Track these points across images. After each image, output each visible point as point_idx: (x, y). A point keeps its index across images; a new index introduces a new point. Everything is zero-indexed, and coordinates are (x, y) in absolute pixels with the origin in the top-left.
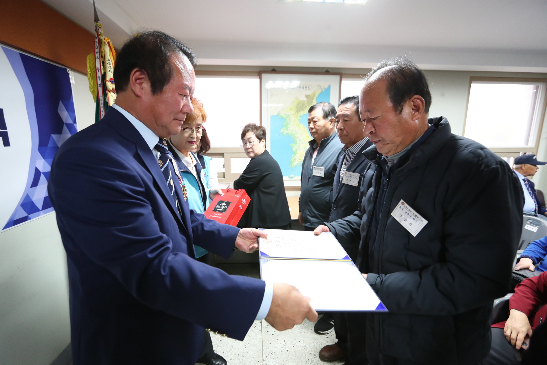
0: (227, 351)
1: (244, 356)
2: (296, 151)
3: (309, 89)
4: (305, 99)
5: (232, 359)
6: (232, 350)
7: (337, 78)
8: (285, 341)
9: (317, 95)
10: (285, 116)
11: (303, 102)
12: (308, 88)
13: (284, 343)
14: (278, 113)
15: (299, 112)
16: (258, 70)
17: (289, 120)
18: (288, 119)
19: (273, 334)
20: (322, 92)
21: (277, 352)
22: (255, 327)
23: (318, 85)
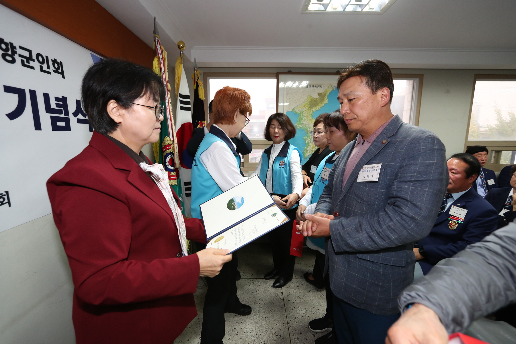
0: (255, 314)
1: (270, 319)
2: (309, 143)
4: (318, 97)
5: (260, 321)
6: (259, 314)
8: (305, 309)
9: (328, 93)
10: (299, 112)
11: (315, 99)
12: (320, 87)
13: (305, 310)
14: (293, 109)
15: (312, 108)
16: (275, 71)
17: (303, 115)
18: (301, 114)
19: (294, 303)
20: (333, 90)
21: (300, 317)
22: (277, 296)
23: (330, 84)
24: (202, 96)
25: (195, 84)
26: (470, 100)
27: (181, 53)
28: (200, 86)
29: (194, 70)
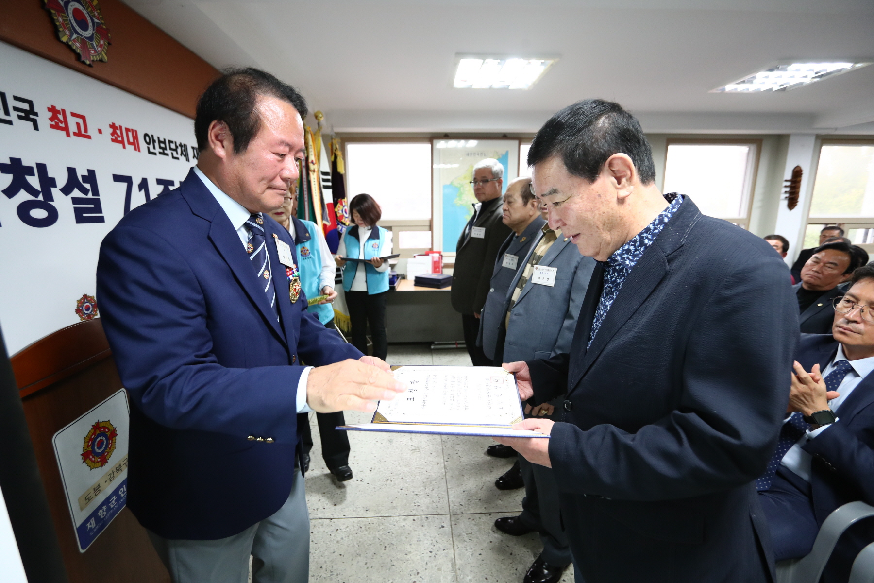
3: (485, 155)
7: (516, 143)
10: (458, 185)
14: (452, 182)
16: (429, 136)
18: (462, 188)
23: (495, 151)
24: (341, 170)
25: (332, 155)
27: (319, 124)
28: (338, 158)
29: (332, 139)
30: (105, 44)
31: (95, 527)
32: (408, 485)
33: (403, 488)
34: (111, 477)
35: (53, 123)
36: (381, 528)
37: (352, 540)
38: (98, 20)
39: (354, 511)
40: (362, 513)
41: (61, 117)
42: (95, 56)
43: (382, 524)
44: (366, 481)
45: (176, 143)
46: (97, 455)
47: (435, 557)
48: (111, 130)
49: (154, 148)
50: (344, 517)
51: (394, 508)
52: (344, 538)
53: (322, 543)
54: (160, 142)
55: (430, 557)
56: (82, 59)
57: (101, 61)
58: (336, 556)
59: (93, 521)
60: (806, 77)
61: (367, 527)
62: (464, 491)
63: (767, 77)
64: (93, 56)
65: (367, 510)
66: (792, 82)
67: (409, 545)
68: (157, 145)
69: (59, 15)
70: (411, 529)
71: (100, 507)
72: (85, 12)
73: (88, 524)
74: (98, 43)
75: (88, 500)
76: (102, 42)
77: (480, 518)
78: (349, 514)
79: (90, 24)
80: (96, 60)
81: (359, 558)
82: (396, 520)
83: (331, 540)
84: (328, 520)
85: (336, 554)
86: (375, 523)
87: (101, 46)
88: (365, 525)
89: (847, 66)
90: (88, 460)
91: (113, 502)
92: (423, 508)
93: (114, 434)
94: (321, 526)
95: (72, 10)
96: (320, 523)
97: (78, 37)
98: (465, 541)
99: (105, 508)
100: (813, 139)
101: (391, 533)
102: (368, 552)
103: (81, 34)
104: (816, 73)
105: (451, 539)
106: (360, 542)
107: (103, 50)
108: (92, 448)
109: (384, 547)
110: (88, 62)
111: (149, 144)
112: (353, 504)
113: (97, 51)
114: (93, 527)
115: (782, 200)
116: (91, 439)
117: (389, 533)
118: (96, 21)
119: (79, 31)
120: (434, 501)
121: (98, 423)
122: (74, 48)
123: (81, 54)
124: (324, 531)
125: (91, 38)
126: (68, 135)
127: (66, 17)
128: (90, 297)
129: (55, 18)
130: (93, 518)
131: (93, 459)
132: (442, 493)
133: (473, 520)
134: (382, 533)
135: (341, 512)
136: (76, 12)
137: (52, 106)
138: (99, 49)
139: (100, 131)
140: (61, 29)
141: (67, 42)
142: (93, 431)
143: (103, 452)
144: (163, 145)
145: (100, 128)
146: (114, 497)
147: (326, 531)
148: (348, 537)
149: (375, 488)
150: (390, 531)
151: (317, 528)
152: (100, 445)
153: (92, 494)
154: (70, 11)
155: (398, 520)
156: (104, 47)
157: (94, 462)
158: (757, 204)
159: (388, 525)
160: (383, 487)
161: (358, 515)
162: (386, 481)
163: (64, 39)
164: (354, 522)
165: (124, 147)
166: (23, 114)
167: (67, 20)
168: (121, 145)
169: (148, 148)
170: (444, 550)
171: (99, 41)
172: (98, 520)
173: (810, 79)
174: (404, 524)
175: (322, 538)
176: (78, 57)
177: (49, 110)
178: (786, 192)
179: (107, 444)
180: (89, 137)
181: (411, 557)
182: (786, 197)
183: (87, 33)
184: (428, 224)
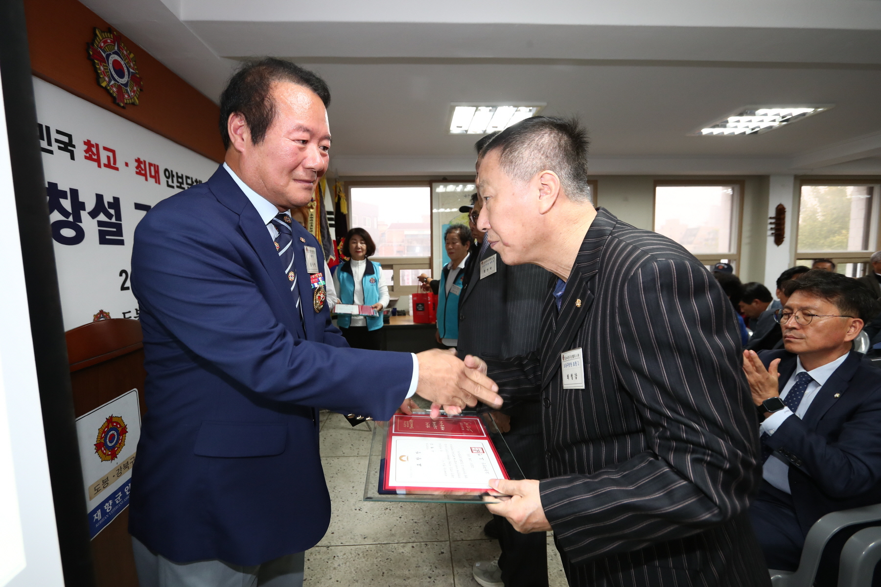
16: (428, 179)
24: (344, 210)
25: (336, 197)
26: (651, 209)
28: (342, 199)
29: (336, 182)
30: (137, 90)
31: (100, 520)
32: (407, 514)
33: (402, 517)
34: (119, 472)
35: (88, 155)
36: (379, 555)
37: (349, 567)
38: (133, 70)
39: (351, 539)
40: (360, 540)
41: (94, 150)
42: (129, 99)
43: (380, 551)
44: (365, 510)
45: (192, 178)
46: (108, 448)
47: (434, 582)
48: (136, 164)
49: (173, 182)
50: (342, 545)
51: (393, 535)
52: (341, 565)
53: (319, 570)
54: (178, 177)
55: (429, 582)
56: (117, 101)
57: (133, 104)
58: (333, 582)
59: (99, 512)
60: (774, 121)
61: (365, 554)
62: (464, 519)
63: (738, 121)
64: (126, 99)
65: (365, 538)
66: (763, 126)
67: (407, 570)
68: (175, 179)
69: (101, 65)
70: (409, 555)
71: (106, 501)
72: (122, 63)
73: (95, 515)
74: (132, 89)
75: (96, 491)
76: (135, 88)
77: (480, 545)
78: (346, 542)
79: (126, 73)
80: (129, 103)
81: (356, 584)
82: (395, 547)
83: (328, 567)
84: (325, 548)
85: (333, 580)
86: (373, 550)
87: (134, 92)
88: (363, 552)
89: (810, 110)
90: (100, 451)
91: (119, 498)
92: (423, 535)
93: (124, 431)
94: (317, 554)
95: (112, 61)
96: (316, 551)
97: (115, 83)
98: (465, 566)
99: (111, 502)
100: (792, 179)
101: (389, 560)
102: (365, 578)
103: (118, 80)
104: (783, 117)
105: (451, 565)
106: (357, 568)
107: (135, 95)
108: (104, 440)
109: (382, 574)
110: (122, 105)
111: (168, 178)
112: (351, 533)
113: (131, 95)
114: (99, 519)
115: (769, 236)
116: (104, 432)
117: (387, 559)
118: (131, 70)
119: (116, 78)
120: (434, 529)
121: (111, 417)
122: (111, 92)
123: (116, 97)
124: (321, 558)
125: (126, 85)
126: (99, 166)
127: (107, 66)
128: (105, 313)
129: (98, 67)
130: (100, 510)
131: (105, 451)
132: (442, 521)
133: (473, 546)
134: (380, 559)
135: (338, 539)
136: (115, 62)
137: (88, 140)
138: (132, 94)
139: (127, 164)
140: (101, 76)
141: (106, 86)
142: (106, 424)
143: (114, 447)
144: (180, 180)
145: (127, 162)
146: (120, 493)
147: (323, 559)
148: (346, 563)
149: (373, 516)
150: (388, 557)
151: (314, 555)
152: (112, 438)
153: (101, 486)
154: (111, 62)
155: (396, 547)
156: (137, 93)
157: (105, 454)
158: (745, 240)
159: (387, 551)
160: (382, 516)
161: (355, 542)
162: (385, 510)
163: (104, 84)
164: (351, 549)
165: (146, 180)
166: (63, 146)
167: (107, 69)
168: (143, 178)
169: (167, 182)
170: (443, 575)
171: (133, 87)
172: (104, 513)
173: (778, 123)
174: (403, 551)
175: (319, 565)
176: (114, 99)
177: (85, 143)
178: (772, 229)
179: (118, 439)
180: (117, 169)
181: (409, 583)
182: (772, 234)
183: (123, 80)
184: (428, 262)
